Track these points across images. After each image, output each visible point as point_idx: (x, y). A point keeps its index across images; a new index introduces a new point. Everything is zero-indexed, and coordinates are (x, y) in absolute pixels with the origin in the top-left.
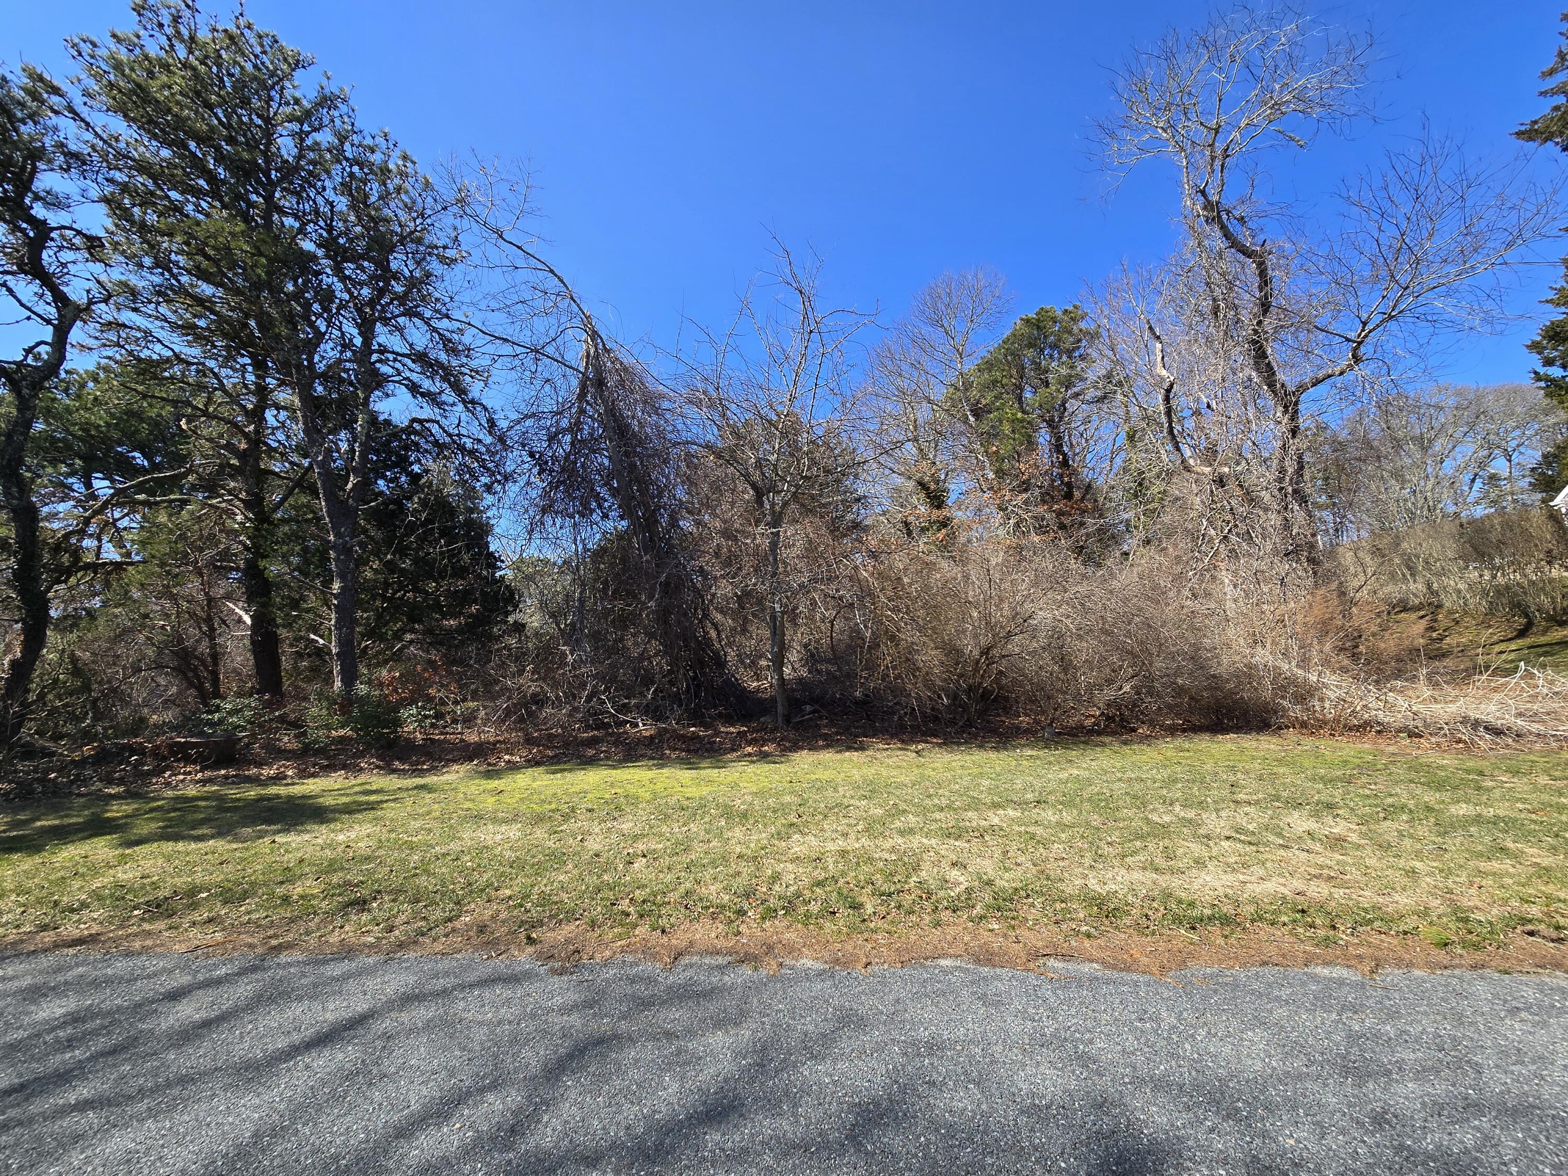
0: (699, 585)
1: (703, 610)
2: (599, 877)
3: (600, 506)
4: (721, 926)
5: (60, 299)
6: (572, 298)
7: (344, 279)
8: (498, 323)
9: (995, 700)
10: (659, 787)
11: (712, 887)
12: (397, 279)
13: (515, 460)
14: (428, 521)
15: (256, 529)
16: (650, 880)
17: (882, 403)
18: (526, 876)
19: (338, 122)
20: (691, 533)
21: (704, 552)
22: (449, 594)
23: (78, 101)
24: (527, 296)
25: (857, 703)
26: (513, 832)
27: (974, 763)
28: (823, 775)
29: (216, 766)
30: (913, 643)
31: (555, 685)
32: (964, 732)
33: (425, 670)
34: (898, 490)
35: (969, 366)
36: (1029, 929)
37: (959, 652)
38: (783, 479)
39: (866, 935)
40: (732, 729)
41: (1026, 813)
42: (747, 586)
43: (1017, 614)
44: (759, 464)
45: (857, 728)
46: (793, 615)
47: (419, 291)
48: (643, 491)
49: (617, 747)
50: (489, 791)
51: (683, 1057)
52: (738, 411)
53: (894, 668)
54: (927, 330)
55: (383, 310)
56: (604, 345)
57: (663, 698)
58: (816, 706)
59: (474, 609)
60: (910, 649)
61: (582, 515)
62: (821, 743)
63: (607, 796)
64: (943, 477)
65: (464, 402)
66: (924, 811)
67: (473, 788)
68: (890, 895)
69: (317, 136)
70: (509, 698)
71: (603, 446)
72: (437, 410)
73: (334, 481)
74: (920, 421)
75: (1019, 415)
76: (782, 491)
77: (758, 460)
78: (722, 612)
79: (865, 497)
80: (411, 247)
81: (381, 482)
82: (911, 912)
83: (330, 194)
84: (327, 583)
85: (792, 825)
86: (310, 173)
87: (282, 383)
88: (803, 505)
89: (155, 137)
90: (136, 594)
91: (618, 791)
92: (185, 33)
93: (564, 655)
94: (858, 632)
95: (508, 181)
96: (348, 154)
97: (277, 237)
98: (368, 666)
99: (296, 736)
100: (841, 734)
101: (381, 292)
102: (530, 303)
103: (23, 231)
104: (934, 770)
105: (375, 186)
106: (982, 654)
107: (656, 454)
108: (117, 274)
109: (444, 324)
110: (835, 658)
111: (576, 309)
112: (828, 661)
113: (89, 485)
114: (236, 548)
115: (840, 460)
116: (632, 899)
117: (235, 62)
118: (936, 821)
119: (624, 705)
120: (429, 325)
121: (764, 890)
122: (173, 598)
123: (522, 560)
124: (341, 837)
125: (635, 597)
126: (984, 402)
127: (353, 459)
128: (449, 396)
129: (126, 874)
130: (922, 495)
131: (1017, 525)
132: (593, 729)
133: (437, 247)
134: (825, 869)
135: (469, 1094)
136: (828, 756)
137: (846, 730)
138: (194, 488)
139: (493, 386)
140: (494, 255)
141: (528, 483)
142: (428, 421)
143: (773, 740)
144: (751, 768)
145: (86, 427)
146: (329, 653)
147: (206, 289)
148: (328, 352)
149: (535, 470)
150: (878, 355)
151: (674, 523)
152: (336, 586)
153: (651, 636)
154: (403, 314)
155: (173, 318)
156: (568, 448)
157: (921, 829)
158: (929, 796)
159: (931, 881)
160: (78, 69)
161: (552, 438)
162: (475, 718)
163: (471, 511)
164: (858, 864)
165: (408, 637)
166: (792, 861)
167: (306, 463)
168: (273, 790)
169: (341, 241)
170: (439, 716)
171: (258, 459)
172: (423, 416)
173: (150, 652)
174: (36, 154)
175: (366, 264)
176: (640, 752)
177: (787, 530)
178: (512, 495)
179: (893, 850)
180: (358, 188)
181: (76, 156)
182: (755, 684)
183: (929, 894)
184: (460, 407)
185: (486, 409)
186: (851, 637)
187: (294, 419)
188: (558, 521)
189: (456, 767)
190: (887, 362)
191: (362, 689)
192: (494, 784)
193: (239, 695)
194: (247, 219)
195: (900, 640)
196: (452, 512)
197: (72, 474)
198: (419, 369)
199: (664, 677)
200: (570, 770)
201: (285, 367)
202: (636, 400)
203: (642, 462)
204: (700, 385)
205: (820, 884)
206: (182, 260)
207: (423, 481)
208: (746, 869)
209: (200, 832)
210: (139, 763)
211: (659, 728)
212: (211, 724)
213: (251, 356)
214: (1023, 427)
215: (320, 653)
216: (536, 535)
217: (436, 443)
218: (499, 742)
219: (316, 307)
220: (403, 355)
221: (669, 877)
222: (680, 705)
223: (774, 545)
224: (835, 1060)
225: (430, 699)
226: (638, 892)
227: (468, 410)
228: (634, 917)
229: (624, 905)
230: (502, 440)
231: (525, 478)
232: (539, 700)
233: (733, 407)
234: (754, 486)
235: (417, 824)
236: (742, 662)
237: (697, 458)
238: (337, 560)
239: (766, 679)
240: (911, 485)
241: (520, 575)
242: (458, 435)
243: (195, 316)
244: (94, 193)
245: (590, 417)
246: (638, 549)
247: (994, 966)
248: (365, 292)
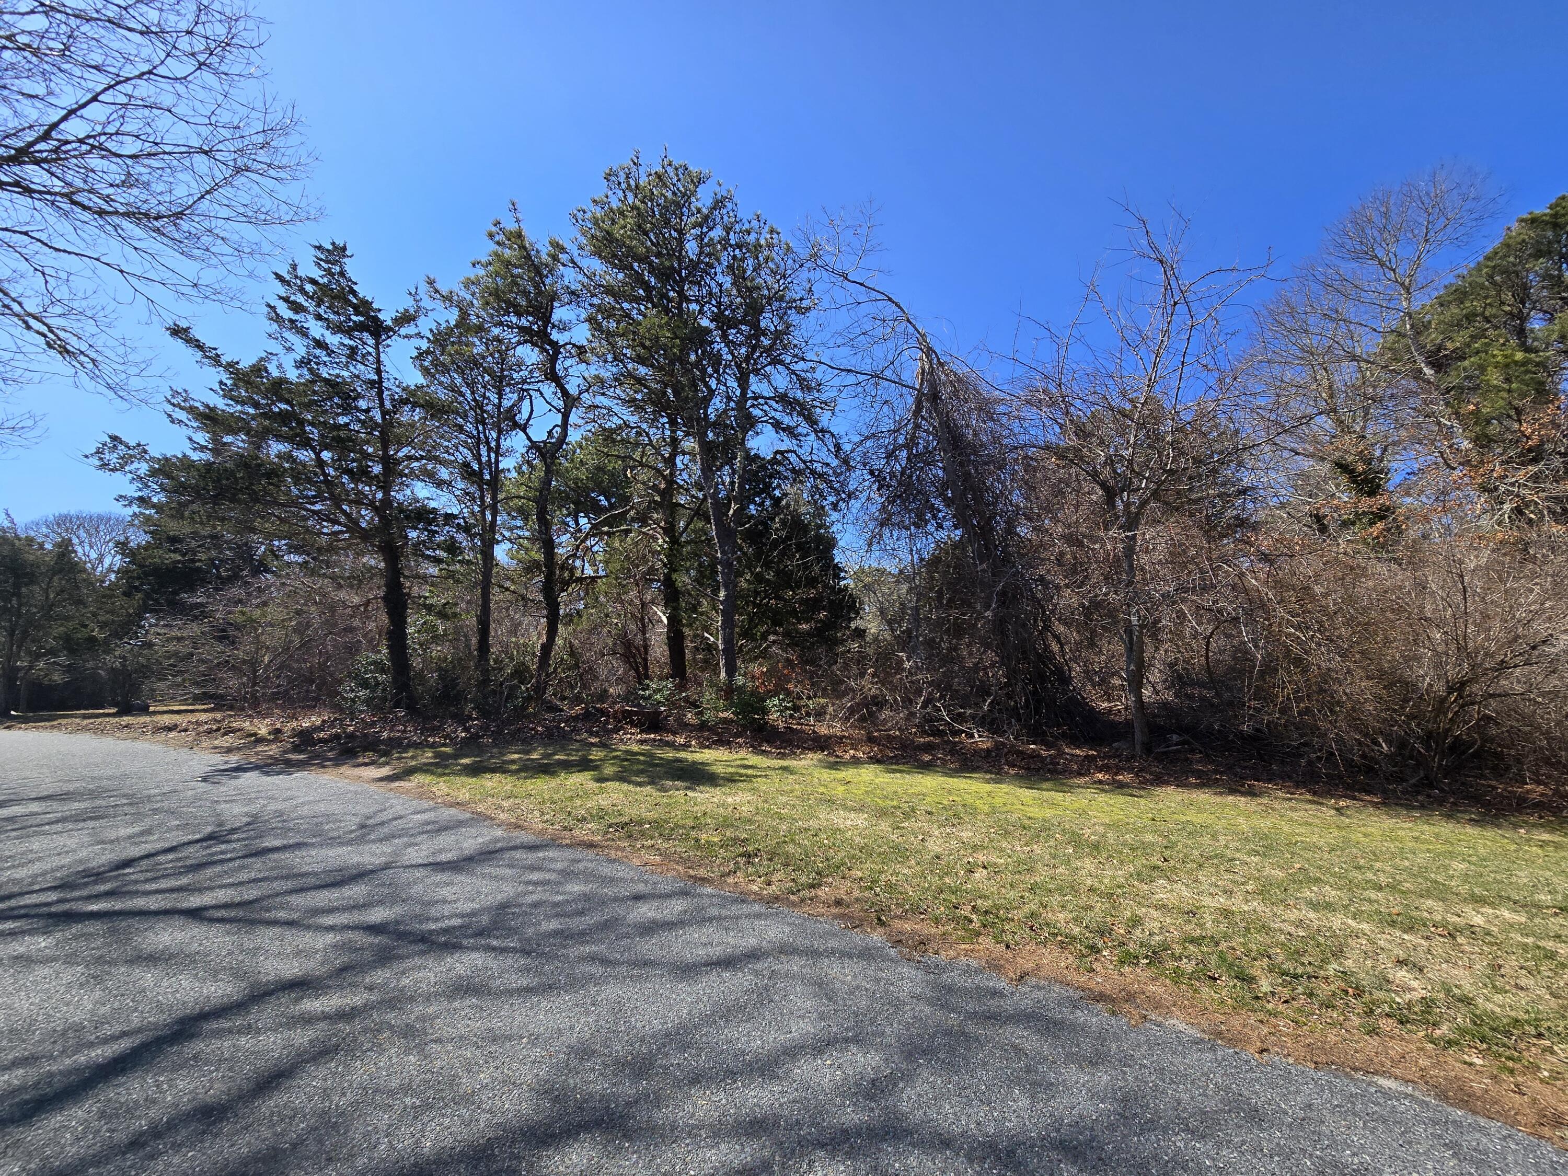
0: (1040, 595)
1: (1044, 622)
2: (941, 878)
3: (935, 517)
4: (1071, 958)
5: (565, 393)
6: (908, 321)
7: (728, 343)
8: (844, 356)
9: (1476, 755)
10: (998, 801)
11: (1060, 915)
12: (765, 335)
13: (858, 479)
14: (789, 538)
15: (670, 549)
16: (992, 893)
17: (1277, 370)
18: (873, 862)
19: (725, 218)
20: (1030, 540)
21: (1043, 560)
22: (802, 602)
23: (575, 252)
24: (867, 327)
25: (1241, 735)
26: (861, 820)
27: (1437, 836)
28: (1192, 816)
29: (648, 731)
30: (1329, 669)
31: (893, 690)
32: (1418, 793)
33: (784, 667)
34: (1303, 475)
35: (1422, 301)
36: (1542, 1081)
37: (1408, 686)
38: (1140, 475)
39: (1261, 1016)
40: (1078, 752)
41: (1537, 920)
42: (1096, 596)
43: (1517, 637)
44: (1110, 461)
45: (1245, 768)
46: (1154, 629)
47: (781, 341)
48: (979, 499)
49: (952, 755)
50: (840, 781)
51: (1033, 1077)
52: (1083, 407)
53: (1299, 700)
54: (1348, 267)
55: (755, 363)
56: (938, 359)
57: (1000, 711)
58: (1186, 737)
59: (823, 615)
60: (1326, 675)
61: (918, 527)
62: (1192, 780)
63: (945, 802)
64: (1378, 453)
65: (816, 431)
66: (1351, 886)
67: (825, 776)
68: (1296, 976)
69: (712, 234)
70: (853, 698)
71: (937, 458)
72: (794, 442)
73: (721, 507)
74: (1339, 385)
75: (1519, 356)
76: (1138, 489)
77: (1109, 457)
78: (1066, 624)
79: (1253, 488)
80: (776, 304)
81: (752, 507)
82: (1330, 1006)
83: (720, 278)
84: (716, 591)
85: (1155, 868)
86: (707, 264)
87: (687, 434)
88: (1166, 503)
89: (615, 266)
90: (602, 599)
91: (956, 798)
92: (633, 183)
93: (901, 662)
94: (1247, 652)
95: (852, 227)
96: (732, 242)
97: (686, 322)
98: (743, 661)
99: (696, 714)
100: (1221, 773)
101: (754, 349)
102: (870, 333)
103: (547, 351)
104: (1365, 835)
105: (751, 262)
106: (1450, 690)
107: (990, 460)
108: (593, 370)
109: (801, 365)
110: (1212, 681)
111: (911, 329)
112: (1202, 685)
113: (577, 523)
114: (659, 565)
115: (1217, 446)
116: (974, 907)
117: (662, 195)
118: (1370, 901)
119: (959, 714)
120: (788, 369)
121: (1122, 932)
122: (622, 602)
123: (862, 570)
124: (730, 800)
125: (970, 605)
126: (1449, 345)
127: (733, 490)
128: (804, 428)
129: (603, 801)
130: (1344, 479)
131: (1518, 511)
132: (929, 735)
133: (795, 301)
134: (1201, 926)
135: (836, 1040)
136: (1203, 797)
137: (1229, 769)
138: (633, 520)
139: (839, 414)
140: (841, 296)
141: (869, 499)
142: (788, 452)
143: (1130, 770)
144: (1102, 798)
145: (577, 480)
146: (717, 649)
147: (642, 371)
148: (717, 404)
149: (875, 487)
150: (1271, 312)
151: (1010, 530)
152: (722, 594)
153: (988, 646)
154: (770, 364)
155: (623, 395)
156: (904, 463)
157: (1346, 907)
158: (1359, 868)
159: (1362, 975)
160: (575, 233)
161: (890, 455)
162: (825, 713)
163: (820, 527)
164: (1247, 929)
165: (772, 638)
166: (1157, 908)
167: (700, 495)
168: (682, 755)
169: (727, 313)
170: (796, 708)
171: (671, 496)
172: (783, 448)
173: (610, 642)
174: (554, 297)
175: (743, 327)
176: (975, 764)
177: (1146, 533)
178: (854, 511)
179: (1300, 924)
180: (739, 266)
181: (573, 293)
182: (1106, 705)
183: (1359, 992)
184: (813, 436)
185: (833, 435)
186: (1235, 658)
187: (695, 462)
188: (895, 533)
189: (810, 755)
190: (1285, 319)
191: (740, 680)
192: (841, 775)
193: (661, 678)
194: (667, 311)
195: (1309, 664)
196: (805, 528)
197: (568, 515)
198: (780, 409)
199: (1001, 689)
200: (908, 773)
201: (688, 423)
202: (970, 409)
203: (976, 470)
204: (1040, 385)
205: (1193, 941)
206: (628, 352)
207: (784, 502)
208: (1100, 906)
209: (639, 780)
210: (607, 722)
211: (996, 742)
212: (643, 697)
213: (668, 416)
214: (1527, 372)
215: (710, 648)
216: (875, 547)
217: (793, 470)
218: (844, 736)
219: (710, 370)
220: (770, 398)
221: (1012, 895)
222: (1019, 720)
223: (1130, 551)
224: (1219, 1145)
225: (788, 693)
226: (979, 902)
227: (819, 438)
228: (976, 925)
229: (966, 911)
230: (846, 462)
231: (866, 494)
232: (879, 703)
233: (1078, 403)
234: (1103, 485)
235: (784, 799)
236: (1091, 680)
237: (1036, 460)
238: (722, 573)
239: (1119, 699)
240: (1324, 468)
241: (860, 585)
242: (811, 461)
243: (636, 392)
244: (584, 316)
245: (925, 431)
246: (973, 558)
247: (1474, 1113)
248: (743, 350)
